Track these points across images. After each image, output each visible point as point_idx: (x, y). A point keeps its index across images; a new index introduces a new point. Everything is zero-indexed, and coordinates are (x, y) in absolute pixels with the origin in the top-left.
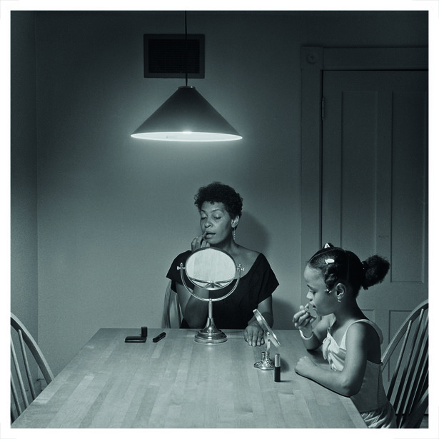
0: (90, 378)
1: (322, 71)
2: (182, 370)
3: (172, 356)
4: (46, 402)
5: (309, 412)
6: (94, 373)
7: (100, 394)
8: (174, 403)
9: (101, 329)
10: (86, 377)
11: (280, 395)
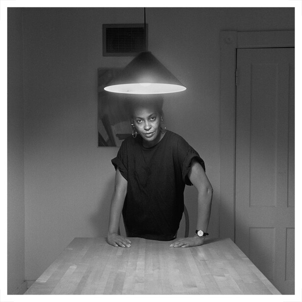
0: (74, 267)
1: (237, 49)
2: (140, 263)
3: (131, 254)
4: (45, 281)
5: (238, 287)
6: (76, 264)
7: (83, 277)
8: (138, 282)
9: (75, 238)
10: (71, 267)
11: (215, 277)
